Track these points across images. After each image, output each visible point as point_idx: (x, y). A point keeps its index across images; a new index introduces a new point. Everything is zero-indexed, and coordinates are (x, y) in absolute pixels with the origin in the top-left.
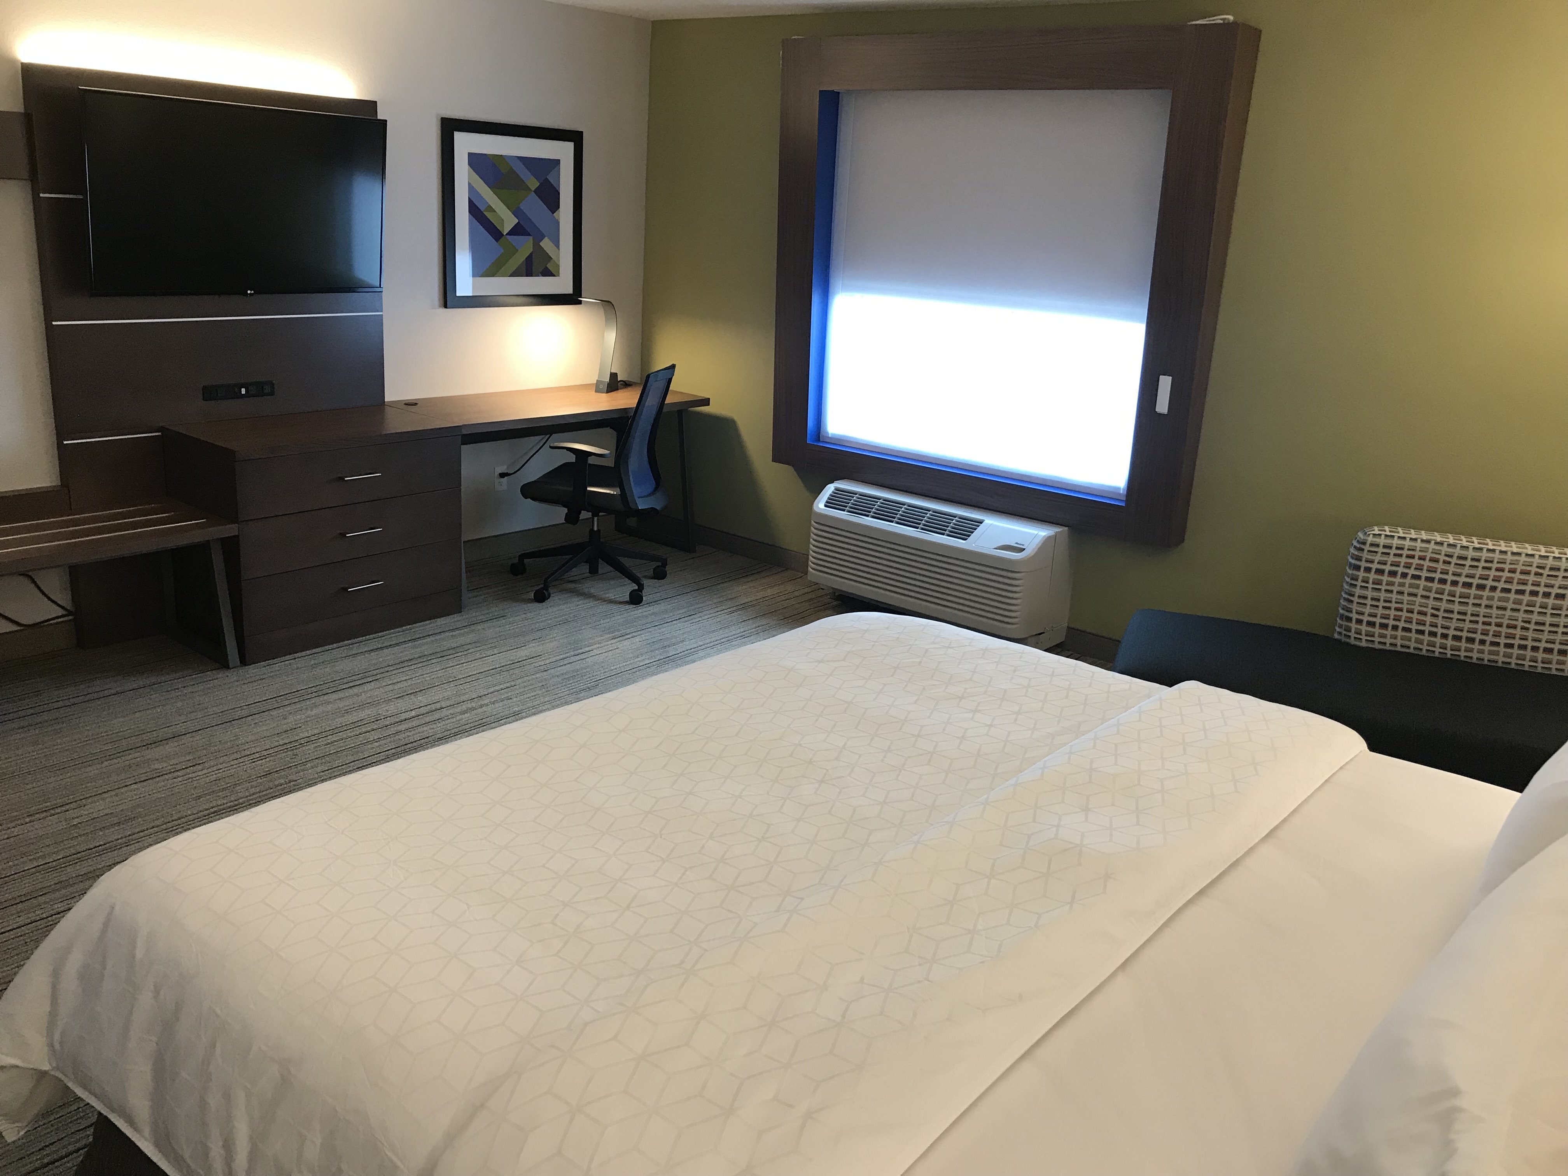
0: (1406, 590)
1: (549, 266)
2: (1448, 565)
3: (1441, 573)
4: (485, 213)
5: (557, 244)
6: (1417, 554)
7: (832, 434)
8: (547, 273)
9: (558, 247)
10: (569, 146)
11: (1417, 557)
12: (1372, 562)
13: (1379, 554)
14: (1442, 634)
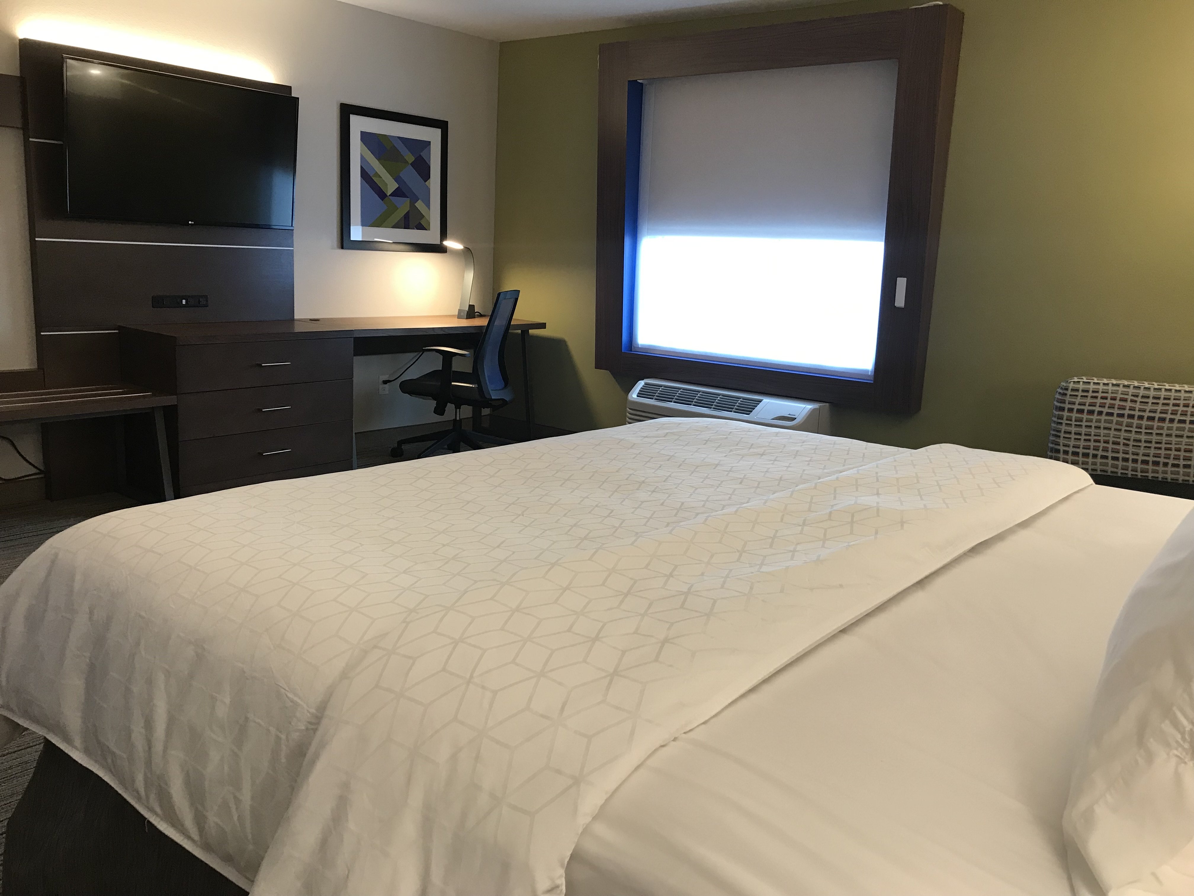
0: (1102, 425)
1: (423, 222)
2: (1135, 403)
3: (1130, 410)
4: (373, 178)
5: (428, 205)
6: (1109, 395)
7: (641, 345)
8: (420, 227)
9: (429, 208)
10: (438, 132)
11: (1109, 398)
12: (1074, 403)
13: (1079, 398)
14: (1133, 459)
